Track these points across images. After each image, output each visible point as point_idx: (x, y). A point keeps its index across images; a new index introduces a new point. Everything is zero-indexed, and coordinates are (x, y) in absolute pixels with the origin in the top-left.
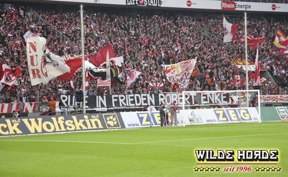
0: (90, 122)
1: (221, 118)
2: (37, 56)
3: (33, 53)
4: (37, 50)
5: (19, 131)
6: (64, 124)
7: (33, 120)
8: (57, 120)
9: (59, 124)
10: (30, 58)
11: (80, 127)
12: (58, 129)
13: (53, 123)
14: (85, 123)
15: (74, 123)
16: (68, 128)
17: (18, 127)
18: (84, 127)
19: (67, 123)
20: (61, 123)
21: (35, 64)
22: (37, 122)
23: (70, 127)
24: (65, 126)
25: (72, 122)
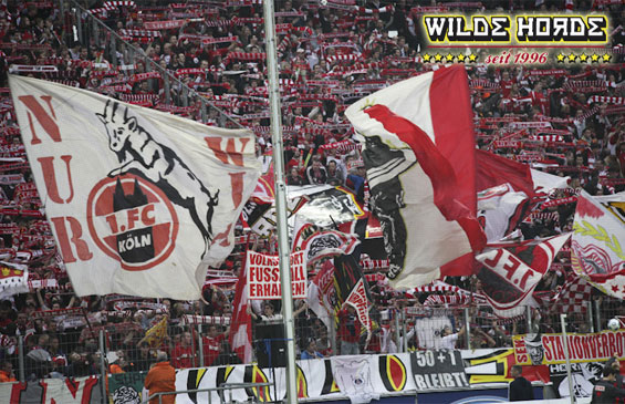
2: (67, 159)
3: (47, 147)
4: (63, 132)
10: (39, 164)
21: (63, 193)
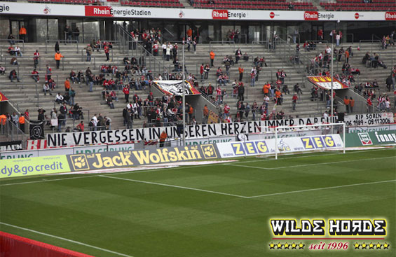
0: (190, 153)
1: (307, 146)
5: (130, 163)
6: (168, 155)
7: (141, 152)
8: (162, 152)
9: (163, 156)
11: (182, 158)
12: (163, 161)
13: (158, 154)
14: (185, 154)
15: (176, 155)
16: (171, 159)
17: (129, 159)
18: (185, 158)
19: (170, 154)
20: (165, 154)
22: (145, 153)
23: (173, 158)
24: (169, 158)
25: (174, 153)
